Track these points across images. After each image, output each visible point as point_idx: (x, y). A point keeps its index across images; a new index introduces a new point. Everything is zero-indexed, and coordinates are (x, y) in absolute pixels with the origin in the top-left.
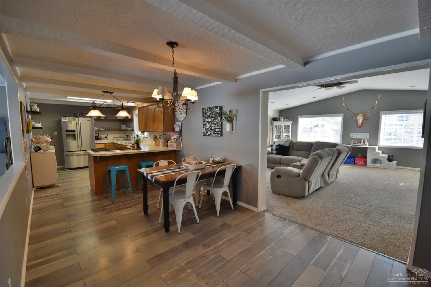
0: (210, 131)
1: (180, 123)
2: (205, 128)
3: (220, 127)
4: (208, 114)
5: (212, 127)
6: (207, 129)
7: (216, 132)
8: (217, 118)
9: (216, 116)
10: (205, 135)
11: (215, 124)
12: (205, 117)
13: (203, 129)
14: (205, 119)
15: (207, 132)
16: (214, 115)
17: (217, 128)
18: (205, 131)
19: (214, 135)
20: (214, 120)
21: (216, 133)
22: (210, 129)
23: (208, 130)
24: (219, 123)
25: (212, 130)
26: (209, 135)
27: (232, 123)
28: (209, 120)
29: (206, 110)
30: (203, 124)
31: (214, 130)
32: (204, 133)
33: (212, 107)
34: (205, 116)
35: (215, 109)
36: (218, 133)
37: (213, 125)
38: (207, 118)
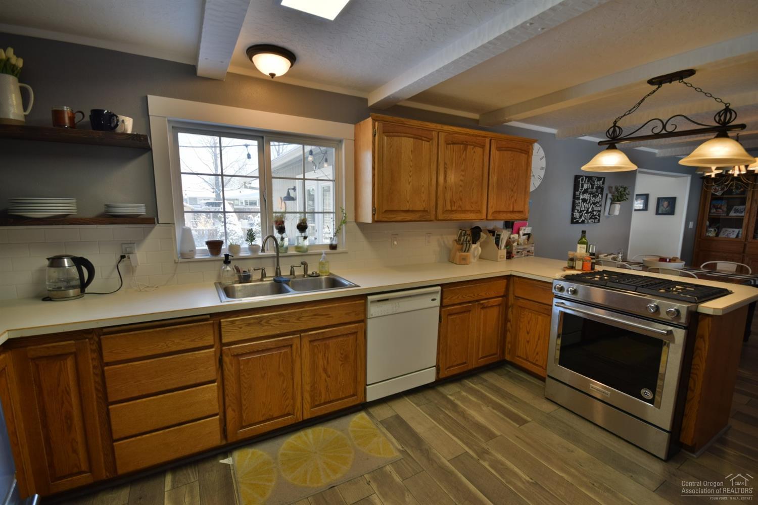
2: (578, 210)
3: (599, 209)
4: (585, 187)
5: (589, 208)
6: (580, 212)
7: (593, 217)
8: (598, 196)
10: (575, 222)
11: (594, 204)
12: (580, 192)
13: (573, 211)
14: (580, 194)
15: (580, 217)
16: (594, 190)
17: (596, 211)
19: (590, 221)
21: (593, 219)
22: (585, 211)
25: (589, 213)
26: (583, 222)
28: (586, 196)
29: (582, 179)
31: (591, 212)
32: (573, 219)
33: (594, 177)
34: (580, 189)
35: (598, 181)
37: (591, 205)
38: (583, 193)
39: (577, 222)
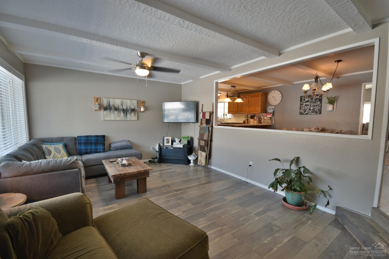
0: (308, 111)
1: (273, 107)
3: (319, 108)
4: (306, 100)
5: (311, 108)
6: (304, 110)
8: (317, 102)
9: (316, 101)
10: (301, 113)
11: (314, 106)
13: (300, 110)
14: (303, 103)
15: (305, 112)
16: (313, 101)
17: (316, 109)
18: (303, 111)
19: (312, 113)
20: (313, 104)
21: (315, 112)
23: (306, 111)
24: (318, 105)
25: (311, 110)
26: (307, 114)
27: (333, 105)
28: (307, 103)
29: (304, 97)
30: (300, 107)
31: (313, 110)
32: (300, 112)
33: (312, 95)
34: (303, 101)
36: (318, 112)
37: (312, 107)
38: (305, 102)
39: (303, 114)
